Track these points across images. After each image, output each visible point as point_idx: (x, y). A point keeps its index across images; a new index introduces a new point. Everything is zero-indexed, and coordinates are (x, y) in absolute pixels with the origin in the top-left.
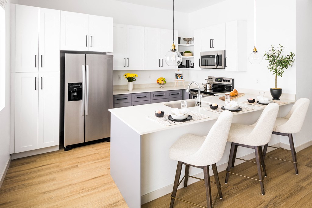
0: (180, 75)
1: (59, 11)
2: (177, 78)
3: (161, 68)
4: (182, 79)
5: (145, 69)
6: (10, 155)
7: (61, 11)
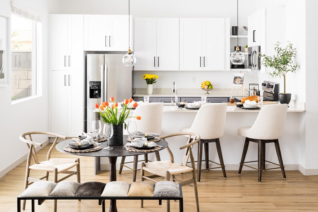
0: (240, 79)
1: (83, 15)
2: (235, 83)
3: (203, 69)
4: (242, 84)
5: (180, 70)
6: (49, 138)
7: (85, 15)
